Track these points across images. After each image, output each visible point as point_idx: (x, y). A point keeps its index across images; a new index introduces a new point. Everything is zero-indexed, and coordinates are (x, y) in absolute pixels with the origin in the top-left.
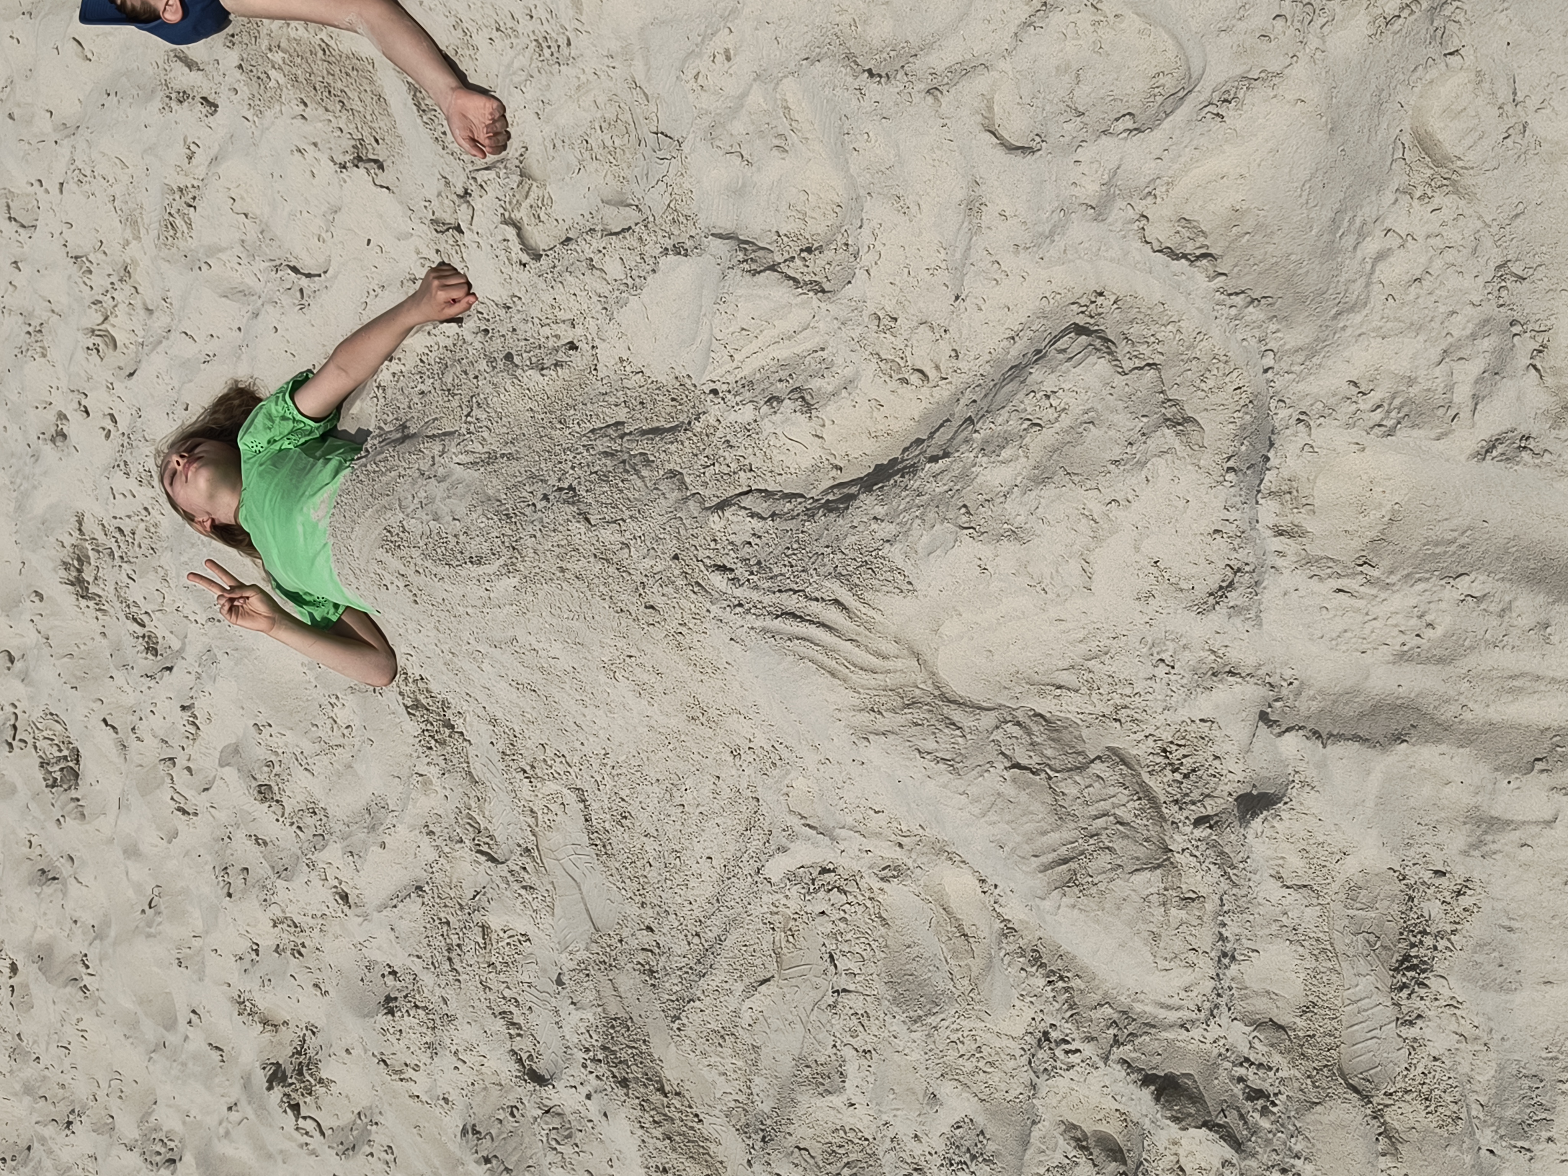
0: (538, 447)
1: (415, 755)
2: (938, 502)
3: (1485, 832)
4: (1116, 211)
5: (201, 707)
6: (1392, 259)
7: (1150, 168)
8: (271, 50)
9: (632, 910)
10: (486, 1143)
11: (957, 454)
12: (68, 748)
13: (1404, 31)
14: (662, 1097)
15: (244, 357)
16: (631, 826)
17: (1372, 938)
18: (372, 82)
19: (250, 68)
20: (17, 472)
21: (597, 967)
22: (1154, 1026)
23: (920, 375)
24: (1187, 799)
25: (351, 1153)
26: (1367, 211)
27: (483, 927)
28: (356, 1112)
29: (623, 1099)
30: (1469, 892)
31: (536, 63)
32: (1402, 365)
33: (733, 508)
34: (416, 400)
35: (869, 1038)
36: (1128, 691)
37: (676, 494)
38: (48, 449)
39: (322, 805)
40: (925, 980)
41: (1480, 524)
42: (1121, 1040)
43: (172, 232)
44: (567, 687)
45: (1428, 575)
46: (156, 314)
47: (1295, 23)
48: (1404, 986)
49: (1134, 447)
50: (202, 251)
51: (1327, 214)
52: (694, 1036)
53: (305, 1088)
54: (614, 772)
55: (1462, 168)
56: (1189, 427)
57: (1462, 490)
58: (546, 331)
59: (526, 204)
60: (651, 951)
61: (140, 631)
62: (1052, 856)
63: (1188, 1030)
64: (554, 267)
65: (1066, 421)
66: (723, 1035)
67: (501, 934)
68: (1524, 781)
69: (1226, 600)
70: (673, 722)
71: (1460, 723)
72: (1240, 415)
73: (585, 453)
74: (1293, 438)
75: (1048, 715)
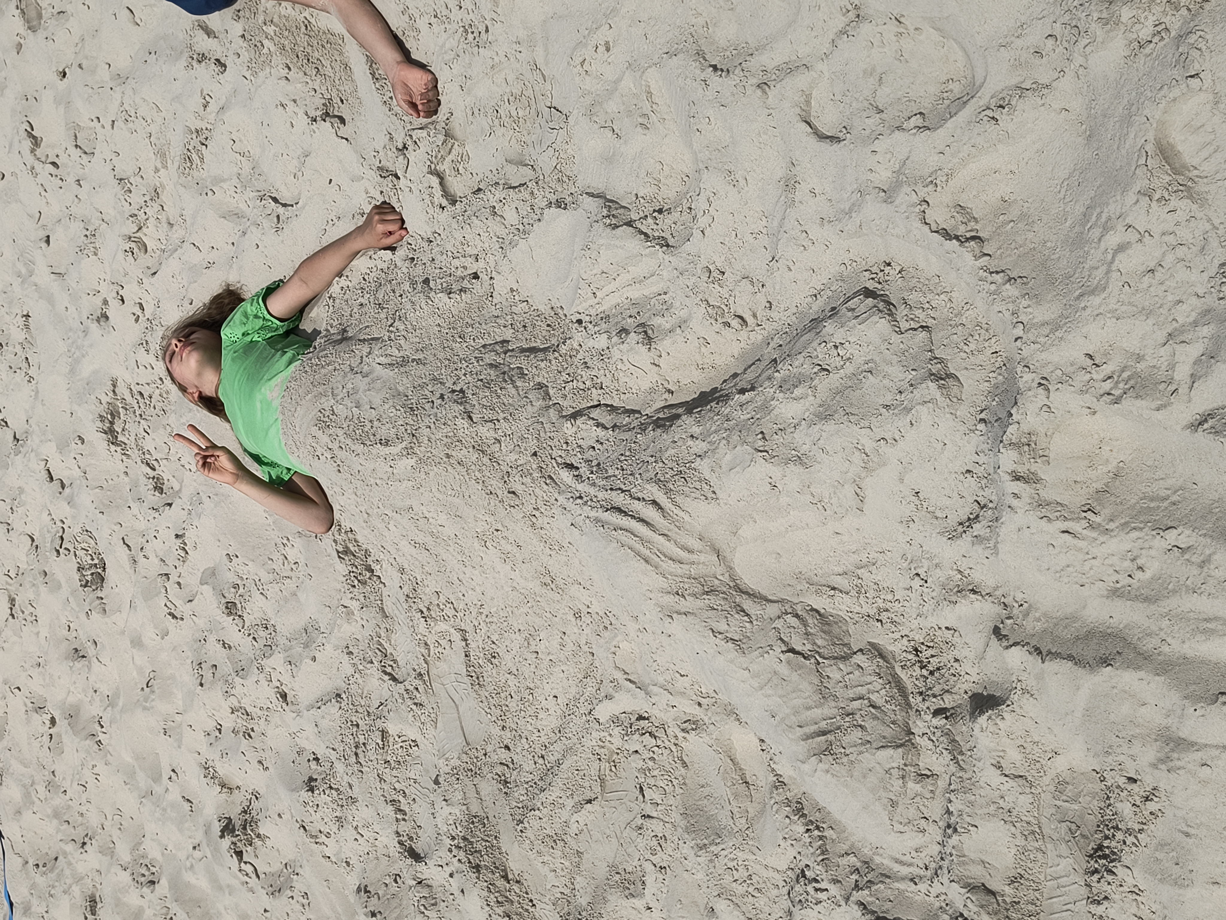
0: (441, 355)
1: (343, 590)
2: (742, 428)
3: (1173, 750)
4: (902, 195)
5: (190, 537)
6: (1129, 251)
7: (934, 160)
8: (265, 24)
9: (496, 731)
10: (374, 900)
11: (760, 389)
12: (98, 558)
13: (1155, 54)
14: (505, 883)
15: (234, 266)
16: (498, 664)
17: (1074, 827)
18: (341, 53)
19: (250, 37)
20: (73, 343)
21: (465, 774)
22: (889, 877)
23: (740, 321)
24: (930, 692)
25: (277, 894)
26: (1113, 209)
27: (383, 731)
28: (284, 863)
29: (475, 881)
30: (1155, 799)
31: (462, 46)
32: (1132, 344)
33: (584, 418)
34: (355, 310)
35: (665, 857)
36: (889, 597)
37: (540, 403)
38: (94, 327)
39: (272, 622)
40: (712, 815)
41: (1190, 485)
42: (860, 886)
43: (189, 164)
44: (451, 549)
45: (1142, 525)
46: (175, 228)
47: (1064, 42)
48: (1096, 871)
49: (903, 395)
50: (209, 180)
51: (1080, 209)
52: (533, 838)
53: (247, 840)
54: (488, 620)
55: (1197, 176)
56: (951, 382)
57: (1177, 455)
58: (456, 262)
59: (449, 159)
60: (507, 766)
61: (151, 473)
62: (813, 728)
63: (916, 884)
64: (465, 211)
65: (849, 368)
66: (556, 840)
67: (397, 739)
68: (1208, 710)
69: (971, 530)
70: (530, 585)
71: (1159, 654)
72: (994, 375)
73: (476, 364)
74: (1034, 399)
75: (822, 611)
